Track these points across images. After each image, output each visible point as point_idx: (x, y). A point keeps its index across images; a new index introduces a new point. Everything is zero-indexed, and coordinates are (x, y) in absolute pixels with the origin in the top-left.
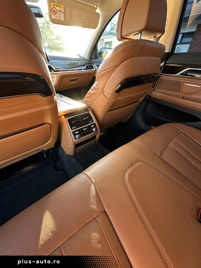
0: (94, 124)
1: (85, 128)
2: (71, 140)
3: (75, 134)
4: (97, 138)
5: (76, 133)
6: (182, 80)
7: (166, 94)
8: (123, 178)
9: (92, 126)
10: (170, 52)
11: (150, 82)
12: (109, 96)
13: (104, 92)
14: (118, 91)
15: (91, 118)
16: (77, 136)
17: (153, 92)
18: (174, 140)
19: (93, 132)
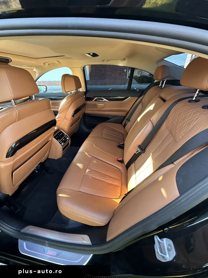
0: (66, 136)
1: (63, 139)
2: (60, 147)
3: (61, 144)
4: (70, 143)
5: (61, 142)
6: (96, 103)
7: (92, 110)
8: (94, 147)
9: (66, 137)
10: (86, 91)
11: (83, 107)
12: (70, 119)
13: (66, 118)
14: (73, 116)
15: (63, 134)
16: (62, 144)
17: (85, 111)
18: (104, 130)
19: (68, 140)
